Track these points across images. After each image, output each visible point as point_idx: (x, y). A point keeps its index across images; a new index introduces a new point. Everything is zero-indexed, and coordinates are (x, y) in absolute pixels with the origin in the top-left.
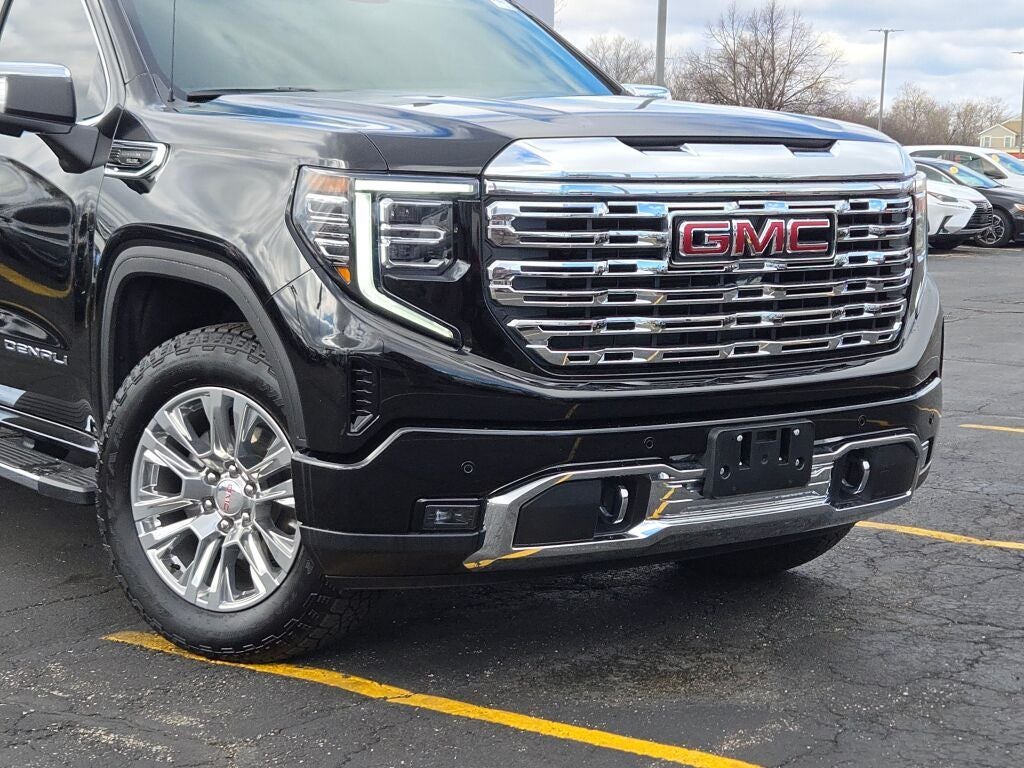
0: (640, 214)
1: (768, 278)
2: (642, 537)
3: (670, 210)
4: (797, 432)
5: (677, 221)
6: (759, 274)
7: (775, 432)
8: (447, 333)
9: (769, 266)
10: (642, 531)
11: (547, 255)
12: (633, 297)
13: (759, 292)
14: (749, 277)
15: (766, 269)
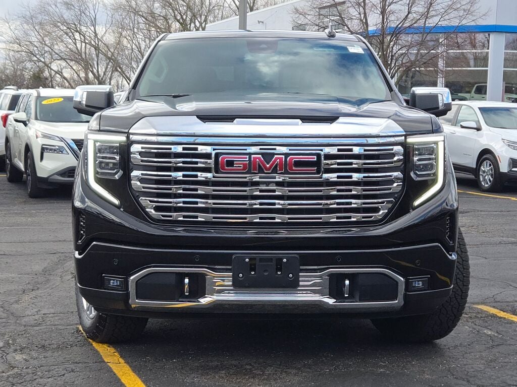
0: (199, 151)
1: (278, 184)
2: (204, 303)
3: (214, 150)
4: (285, 260)
5: (217, 155)
6: (273, 182)
7: (272, 259)
8: (116, 202)
9: (279, 178)
10: (204, 301)
11: (155, 169)
12: (196, 190)
13: (274, 191)
14: (268, 184)
15: (277, 180)
